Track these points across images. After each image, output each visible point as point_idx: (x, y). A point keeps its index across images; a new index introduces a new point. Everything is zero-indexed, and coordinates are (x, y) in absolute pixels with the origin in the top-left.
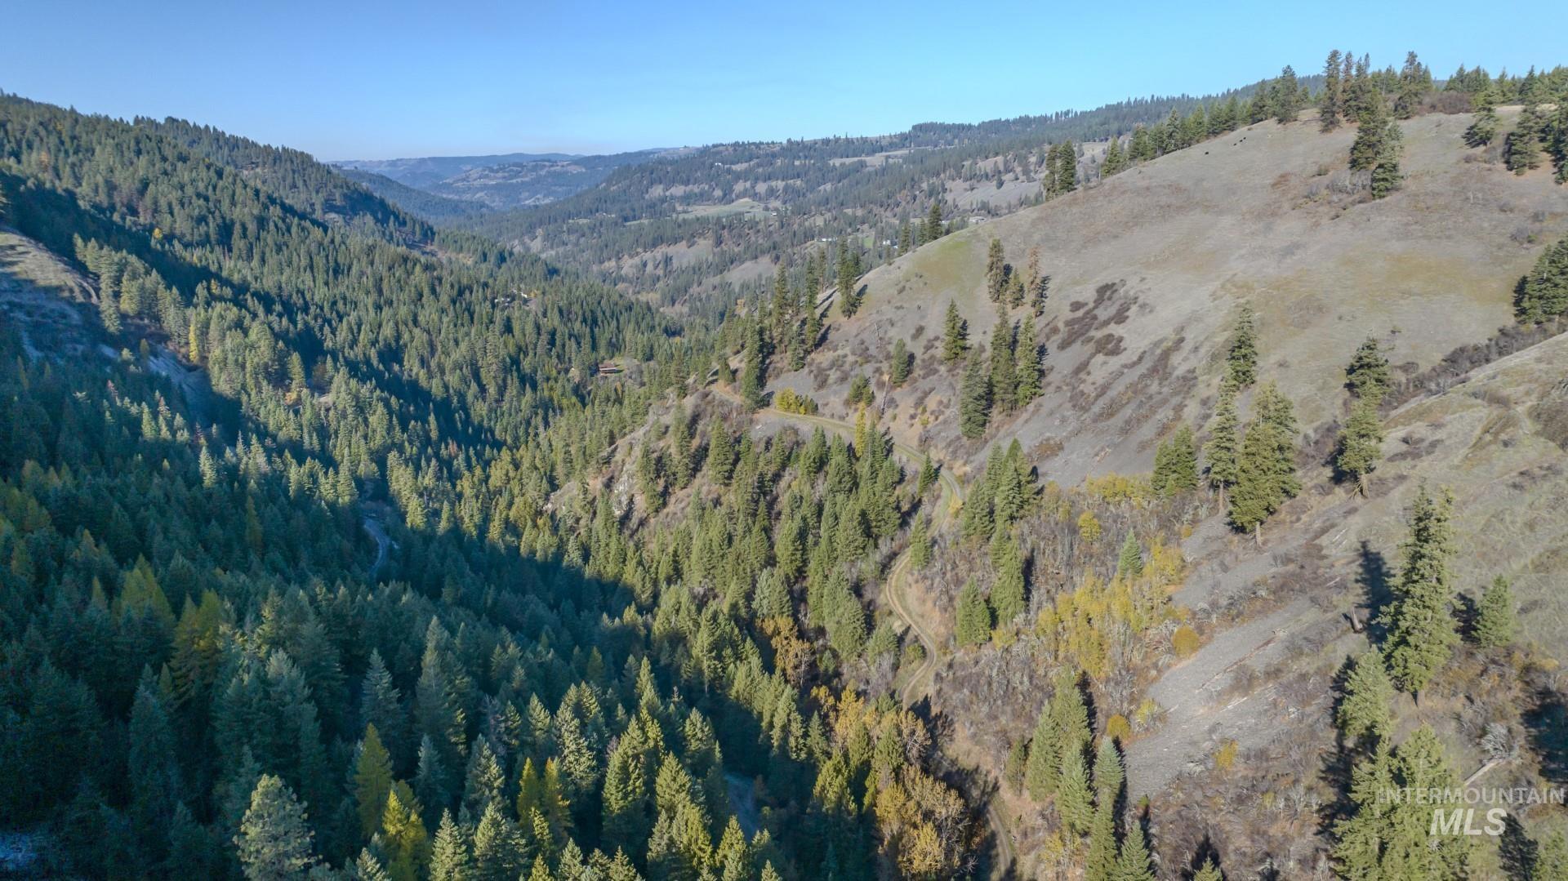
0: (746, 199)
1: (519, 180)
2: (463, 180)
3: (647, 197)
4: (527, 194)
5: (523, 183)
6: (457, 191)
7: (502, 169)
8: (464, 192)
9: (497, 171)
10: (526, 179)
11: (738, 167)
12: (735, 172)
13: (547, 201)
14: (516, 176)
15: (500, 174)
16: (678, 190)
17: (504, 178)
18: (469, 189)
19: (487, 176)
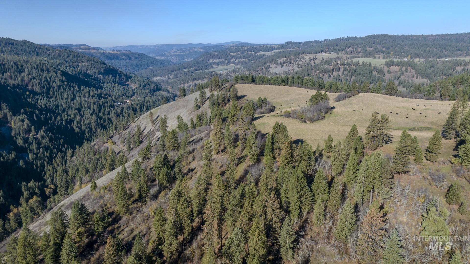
0: (233, 64)
1: (184, 53)
2: (170, 53)
3: (208, 62)
4: (186, 57)
5: (185, 54)
6: (167, 56)
7: (180, 50)
8: (169, 56)
9: (179, 50)
10: (187, 53)
11: (233, 54)
12: (232, 56)
13: (191, 60)
14: (184, 52)
15: (179, 51)
16: (216, 61)
17: (181, 52)
18: (171, 55)
19: (176, 52)
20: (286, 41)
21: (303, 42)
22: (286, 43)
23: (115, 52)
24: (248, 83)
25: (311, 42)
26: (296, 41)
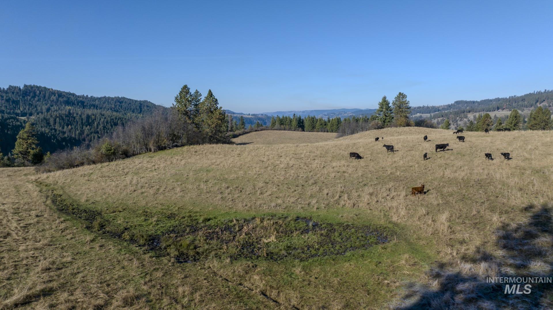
20: (456, 100)
21: (479, 100)
22: (455, 102)
23: (250, 116)
24: (290, 129)
25: (491, 101)
26: (468, 100)
